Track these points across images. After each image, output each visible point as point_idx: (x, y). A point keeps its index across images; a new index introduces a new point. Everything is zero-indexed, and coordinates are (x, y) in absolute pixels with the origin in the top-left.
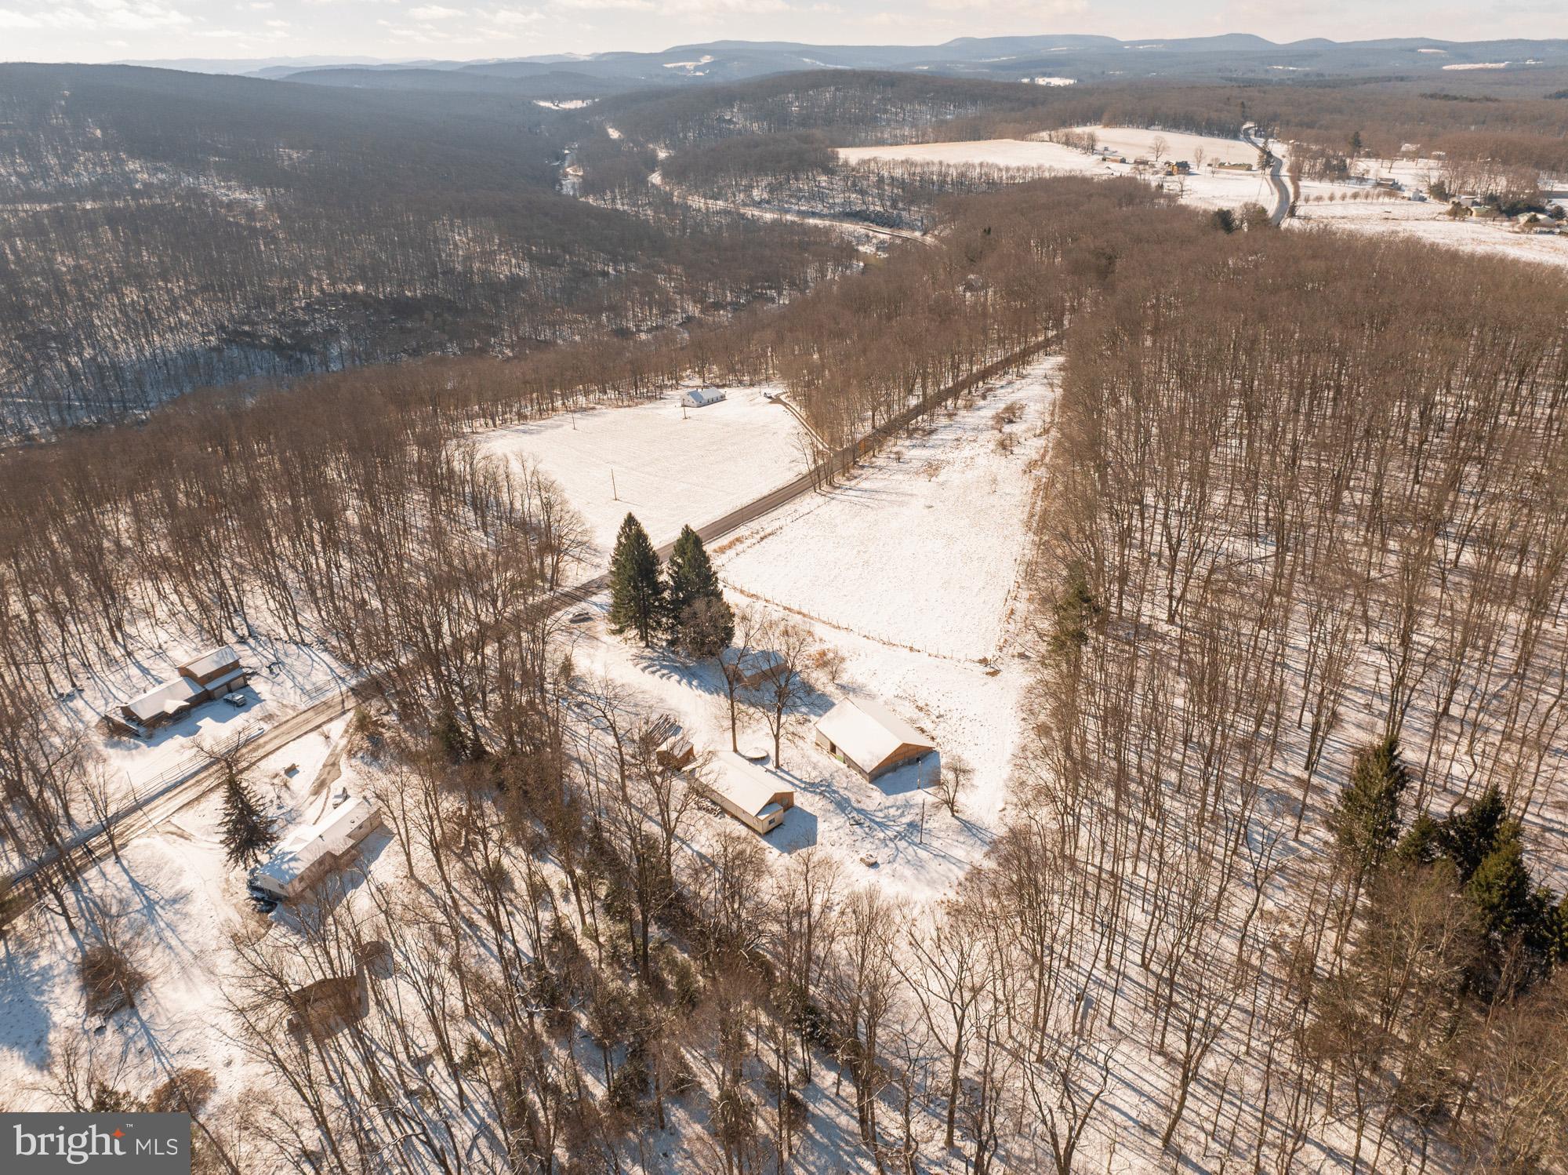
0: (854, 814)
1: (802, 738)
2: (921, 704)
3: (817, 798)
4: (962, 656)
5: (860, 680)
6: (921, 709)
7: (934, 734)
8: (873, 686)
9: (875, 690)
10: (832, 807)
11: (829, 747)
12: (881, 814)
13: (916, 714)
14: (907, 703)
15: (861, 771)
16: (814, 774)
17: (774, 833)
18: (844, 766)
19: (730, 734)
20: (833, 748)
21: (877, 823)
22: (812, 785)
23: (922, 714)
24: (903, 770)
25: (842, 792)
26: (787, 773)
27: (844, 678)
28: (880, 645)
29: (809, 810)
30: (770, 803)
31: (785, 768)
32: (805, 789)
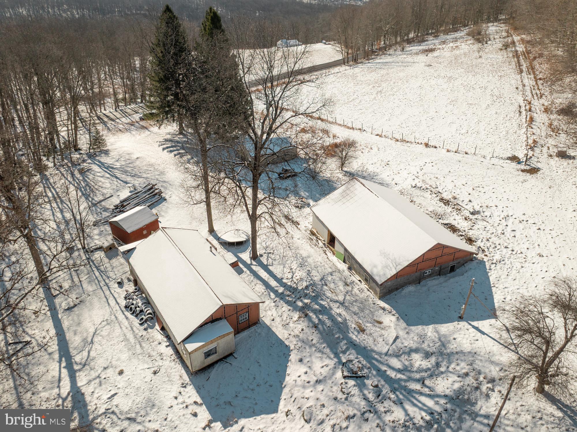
0: (352, 355)
1: (296, 224)
2: (447, 196)
3: (296, 316)
4: (487, 152)
5: (371, 169)
6: (447, 202)
7: (471, 234)
8: (385, 175)
9: (388, 180)
10: (315, 338)
11: (325, 237)
12: (395, 363)
13: (441, 208)
14: (427, 195)
15: (368, 278)
16: (300, 274)
17: (214, 372)
18: (343, 267)
19: (203, 206)
20: (332, 240)
21: (389, 380)
22: (293, 290)
23: (449, 209)
24: (432, 283)
25: (336, 310)
26: (265, 268)
27: (354, 166)
28: (393, 142)
29: (281, 333)
30: (213, 320)
31: (264, 260)
32: (281, 296)
